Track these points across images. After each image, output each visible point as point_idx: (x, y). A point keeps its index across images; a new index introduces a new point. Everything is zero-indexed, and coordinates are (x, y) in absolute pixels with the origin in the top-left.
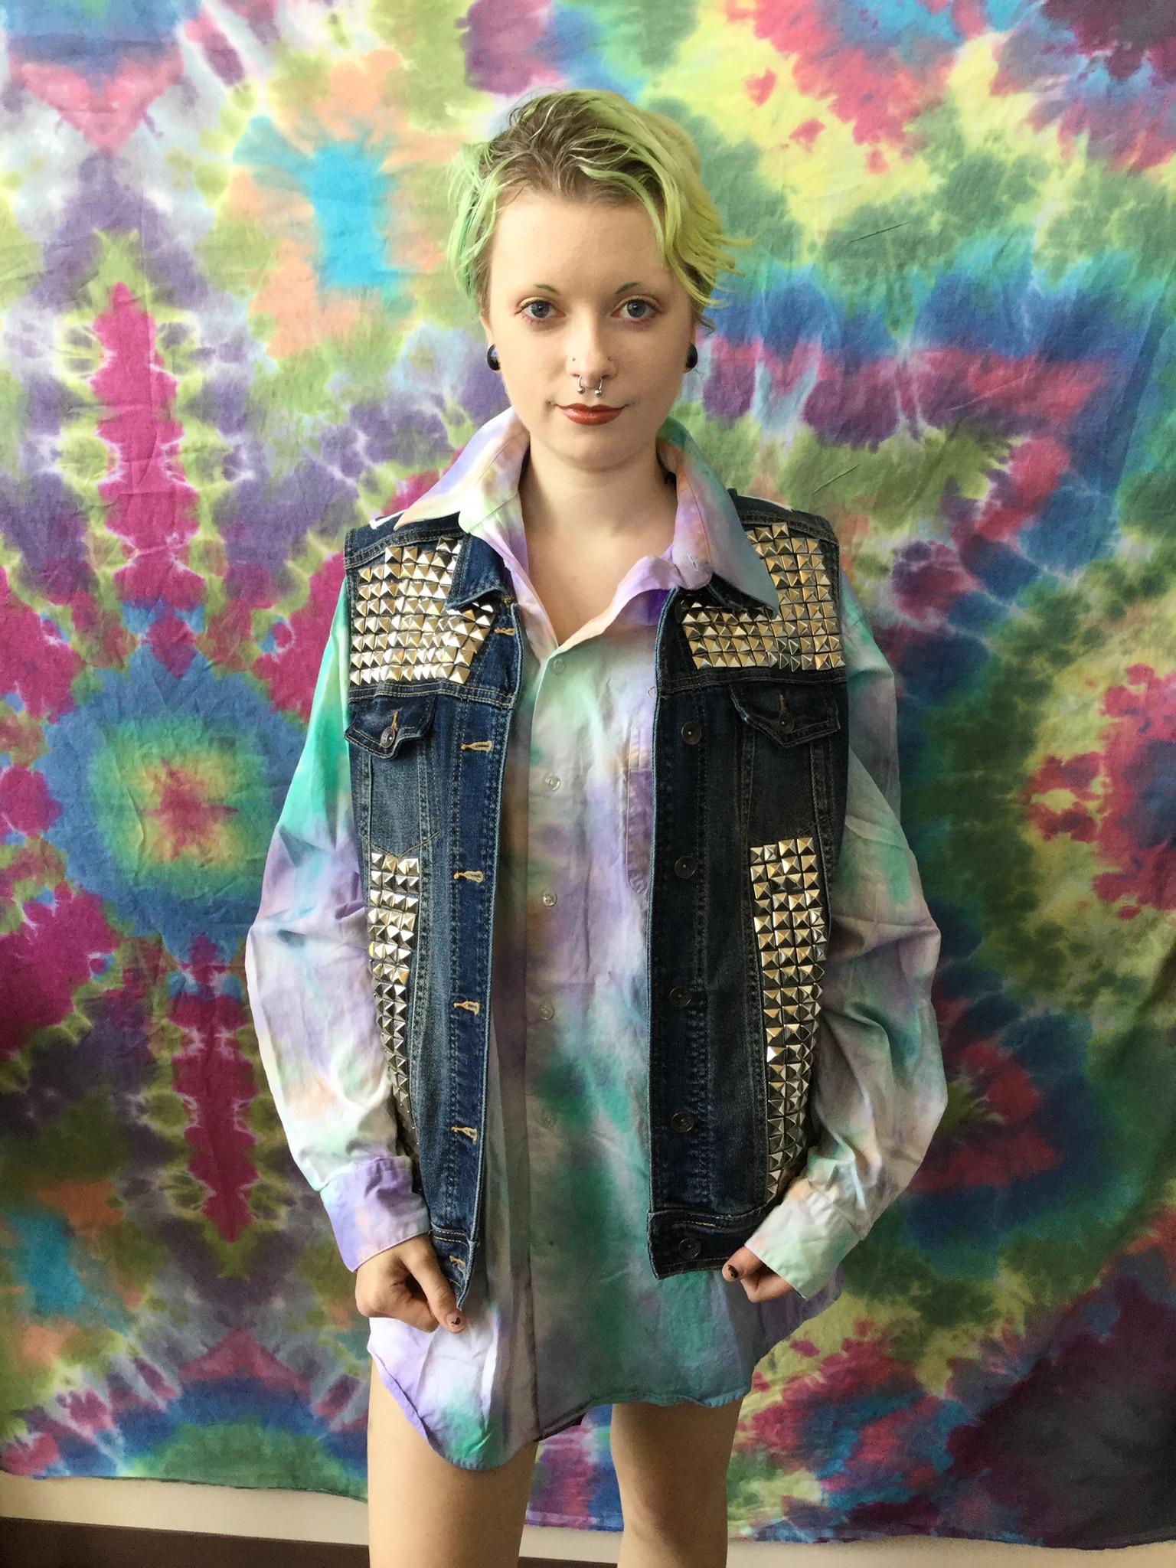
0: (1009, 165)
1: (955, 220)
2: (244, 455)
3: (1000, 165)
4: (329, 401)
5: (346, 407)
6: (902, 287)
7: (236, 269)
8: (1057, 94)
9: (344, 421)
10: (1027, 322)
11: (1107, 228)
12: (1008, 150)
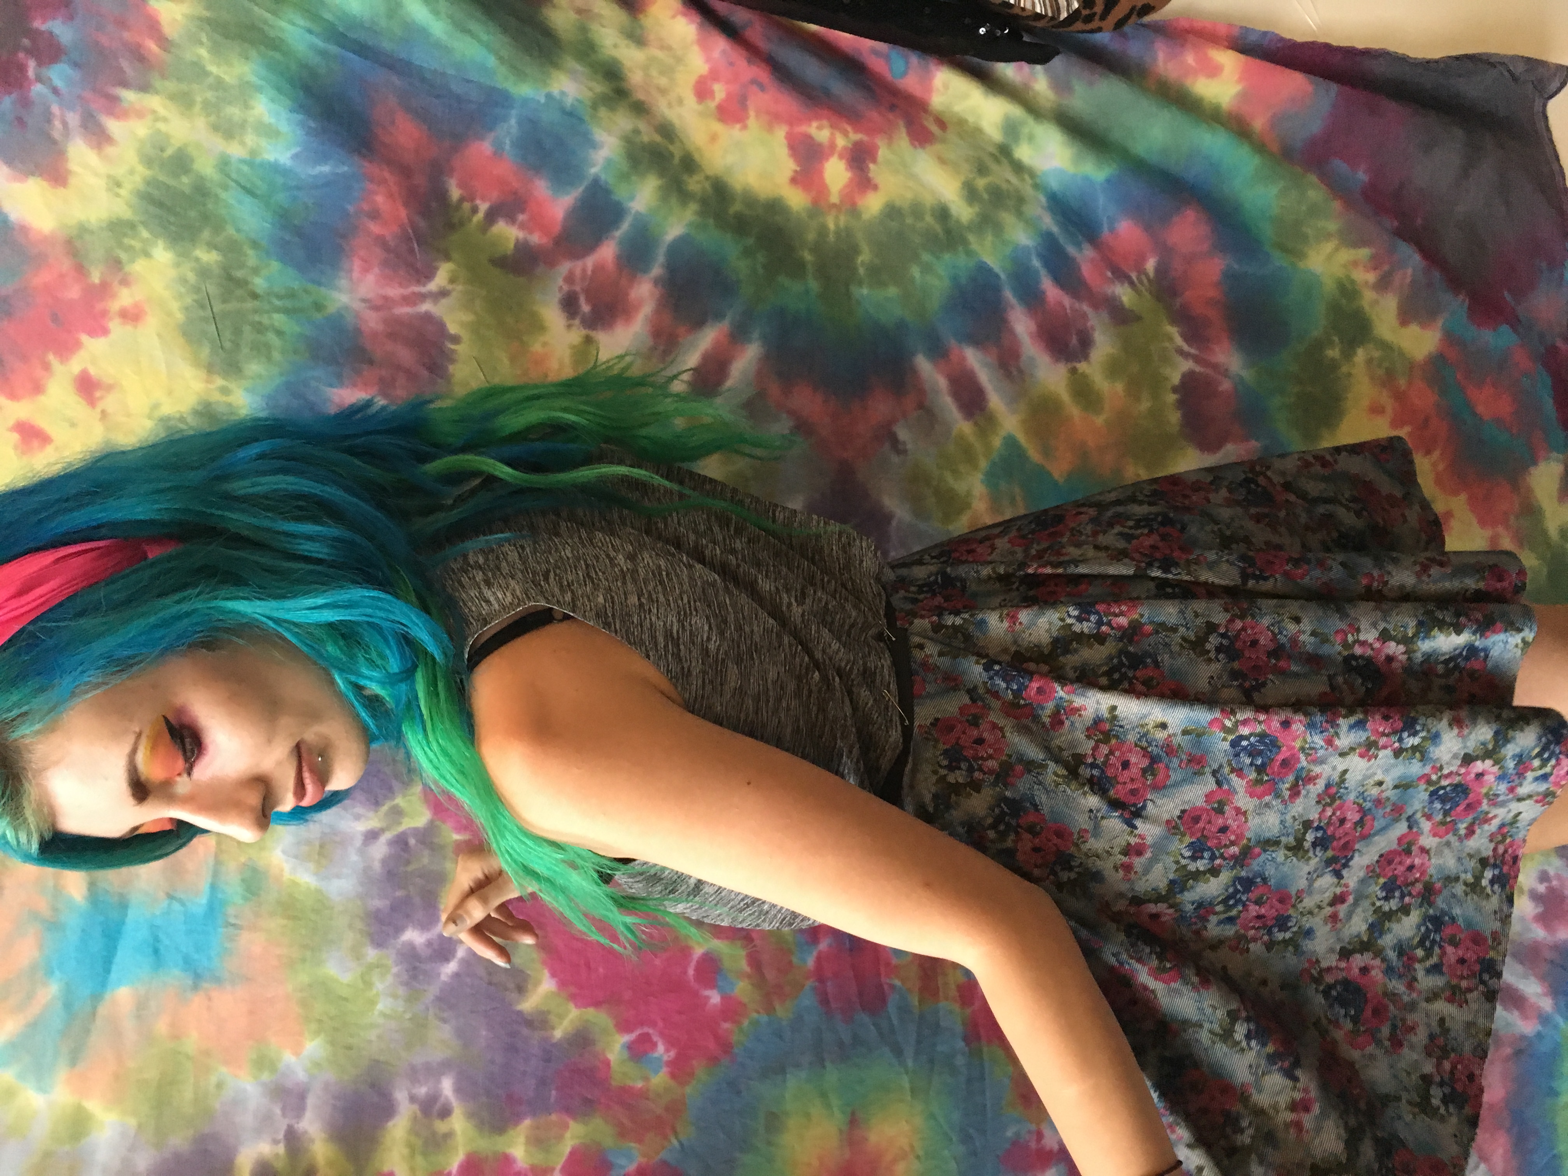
0: (148, 173)
1: (206, 234)
2: (422, 1091)
3: (148, 183)
4: (362, 976)
5: (372, 954)
6: (279, 297)
7: (188, 1094)
8: (73, 119)
9: (389, 957)
10: (325, 169)
11: (227, 78)
12: (132, 172)
